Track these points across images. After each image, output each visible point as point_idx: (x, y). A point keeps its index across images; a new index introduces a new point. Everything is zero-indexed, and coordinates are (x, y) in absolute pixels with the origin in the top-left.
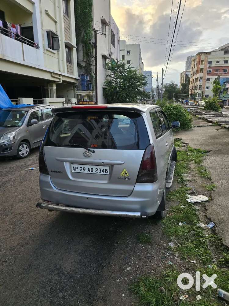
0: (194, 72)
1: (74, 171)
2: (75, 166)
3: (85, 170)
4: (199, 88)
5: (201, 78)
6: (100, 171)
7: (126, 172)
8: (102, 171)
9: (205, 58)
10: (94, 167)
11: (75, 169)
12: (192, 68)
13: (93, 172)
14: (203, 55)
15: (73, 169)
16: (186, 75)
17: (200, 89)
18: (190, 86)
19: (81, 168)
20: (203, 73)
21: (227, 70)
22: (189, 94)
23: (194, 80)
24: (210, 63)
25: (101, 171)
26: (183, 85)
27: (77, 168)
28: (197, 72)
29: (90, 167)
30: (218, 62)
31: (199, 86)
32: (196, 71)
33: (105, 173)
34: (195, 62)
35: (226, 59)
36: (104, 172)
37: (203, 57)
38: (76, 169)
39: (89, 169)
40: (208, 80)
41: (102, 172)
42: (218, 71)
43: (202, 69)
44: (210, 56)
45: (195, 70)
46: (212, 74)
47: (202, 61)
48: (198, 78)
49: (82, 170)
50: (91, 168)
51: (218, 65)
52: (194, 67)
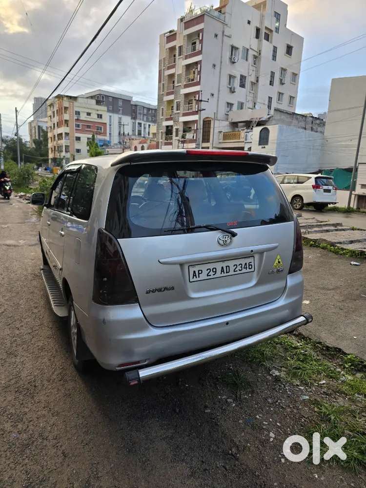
0: (54, 124)
1: (195, 279)
2: (196, 269)
3: (216, 272)
4: (66, 149)
5: (67, 134)
6: (241, 269)
7: (280, 260)
8: (243, 266)
9: (70, 105)
10: (231, 264)
11: (197, 276)
12: (50, 116)
13: (229, 272)
14: (65, 99)
15: (194, 276)
16: (39, 126)
17: (66, 152)
18: (50, 145)
19: (209, 271)
20: (68, 128)
21: (103, 128)
22: (49, 158)
23: (56, 136)
24: (78, 113)
25: (241, 267)
26: (35, 141)
27: (200, 272)
28: (59, 125)
29: (224, 265)
30: (89, 114)
31: (66, 146)
32: (58, 123)
33: (248, 270)
34: (53, 108)
35: (100, 113)
36: (246, 268)
37: (66, 103)
38: (199, 274)
39: (222, 268)
40: (78, 139)
41: (244, 268)
42: (90, 128)
43: (66, 121)
44: (76, 104)
45: (56, 120)
46: (82, 131)
47: (66, 108)
48: (61, 134)
49: (212, 273)
50: (226, 267)
51: (89, 119)
52: (54, 116)
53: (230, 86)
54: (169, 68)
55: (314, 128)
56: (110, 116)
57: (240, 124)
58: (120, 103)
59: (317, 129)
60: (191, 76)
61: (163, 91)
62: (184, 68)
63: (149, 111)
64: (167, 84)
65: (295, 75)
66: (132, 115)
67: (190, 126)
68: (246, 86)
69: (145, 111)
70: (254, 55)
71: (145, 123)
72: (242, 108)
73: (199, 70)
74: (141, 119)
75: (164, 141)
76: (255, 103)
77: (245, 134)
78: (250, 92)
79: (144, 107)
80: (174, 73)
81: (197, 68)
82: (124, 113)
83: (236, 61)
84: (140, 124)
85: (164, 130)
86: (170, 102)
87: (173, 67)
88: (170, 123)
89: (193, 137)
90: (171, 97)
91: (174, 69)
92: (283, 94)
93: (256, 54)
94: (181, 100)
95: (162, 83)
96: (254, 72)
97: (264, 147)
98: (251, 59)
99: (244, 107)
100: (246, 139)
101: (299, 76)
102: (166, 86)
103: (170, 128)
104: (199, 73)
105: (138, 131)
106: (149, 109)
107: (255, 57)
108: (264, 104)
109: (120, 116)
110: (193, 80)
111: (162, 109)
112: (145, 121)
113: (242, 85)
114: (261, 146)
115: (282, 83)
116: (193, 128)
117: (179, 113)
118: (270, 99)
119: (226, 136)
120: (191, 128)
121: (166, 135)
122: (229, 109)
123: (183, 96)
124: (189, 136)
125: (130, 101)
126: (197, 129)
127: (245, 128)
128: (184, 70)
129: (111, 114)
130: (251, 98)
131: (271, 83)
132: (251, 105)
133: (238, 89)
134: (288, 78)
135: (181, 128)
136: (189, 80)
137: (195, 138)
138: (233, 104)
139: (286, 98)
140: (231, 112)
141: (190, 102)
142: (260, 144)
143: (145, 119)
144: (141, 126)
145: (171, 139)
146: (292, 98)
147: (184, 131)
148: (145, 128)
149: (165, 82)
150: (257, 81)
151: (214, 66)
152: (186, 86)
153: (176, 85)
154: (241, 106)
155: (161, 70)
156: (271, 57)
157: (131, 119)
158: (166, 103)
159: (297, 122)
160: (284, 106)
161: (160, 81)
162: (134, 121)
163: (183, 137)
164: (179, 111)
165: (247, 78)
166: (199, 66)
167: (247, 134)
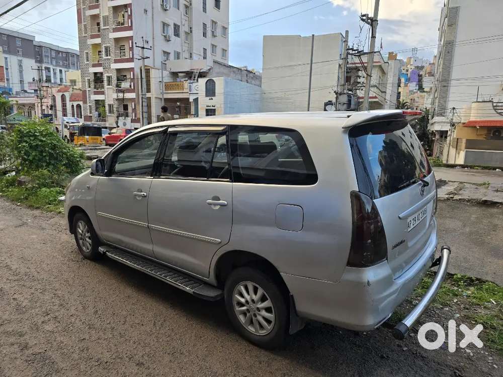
53: (164, 35)
54: (91, 8)
55: (249, 81)
56: (6, 58)
57: (180, 75)
58: (19, 43)
59: (251, 82)
60: (120, 19)
61: (85, 33)
62: (111, 9)
63: (59, 53)
64: (89, 25)
65: (225, 29)
66: (36, 58)
67: (124, 74)
68: (181, 35)
69: (54, 54)
70: (185, 5)
71: (54, 68)
72: (178, 58)
73: (129, 14)
74: (48, 63)
75: (92, 89)
76: (191, 54)
77: (189, 85)
78: (185, 42)
79: (51, 49)
80: (98, 14)
81: (127, 12)
82: (25, 55)
83: (168, 8)
84: (48, 69)
85: (92, 78)
86: (96, 46)
87: (97, 7)
88: (99, 70)
89: (130, 86)
90: (98, 41)
91: (98, 10)
92: (216, 46)
93: (187, 4)
94: (111, 45)
95: (83, 23)
96: (187, 22)
97: (212, 99)
98: (182, 7)
99: (181, 57)
100: (190, 91)
101: (228, 30)
102: (89, 27)
103: (99, 75)
104: (130, 17)
105: (47, 76)
106: (58, 52)
107: (187, 7)
108: (200, 55)
109: (20, 58)
110: (123, 24)
111: (87, 53)
112: (53, 66)
113: (177, 34)
114: (208, 98)
115: (214, 36)
116: (128, 77)
117: (109, 59)
118: (205, 50)
119: (168, 87)
120: (126, 76)
121: (95, 83)
122: (166, 58)
123: (113, 41)
124: (125, 85)
125: (32, 41)
126: (134, 78)
127: (187, 79)
128: (112, 12)
129: (6, 56)
130: (186, 48)
131: (205, 35)
132: (187, 56)
133: (173, 38)
134: (219, 31)
135: (114, 76)
136: (119, 23)
137: (132, 88)
138: (169, 53)
139: (219, 51)
140: (168, 61)
141: (122, 48)
142: (207, 96)
143: (54, 63)
144: (49, 71)
145: (103, 87)
146: (224, 51)
147: (118, 80)
148: (55, 74)
149: (88, 22)
150: (191, 32)
151: (146, 11)
152: (115, 30)
153: (102, 27)
154: (178, 56)
155: (80, 9)
156: (202, 9)
157: (36, 62)
158: (91, 47)
159: (235, 75)
160: (219, 58)
161: (79, 21)
162: (39, 65)
163: (118, 86)
164: (109, 57)
165: (180, 27)
166: (129, 9)
167: (191, 84)
